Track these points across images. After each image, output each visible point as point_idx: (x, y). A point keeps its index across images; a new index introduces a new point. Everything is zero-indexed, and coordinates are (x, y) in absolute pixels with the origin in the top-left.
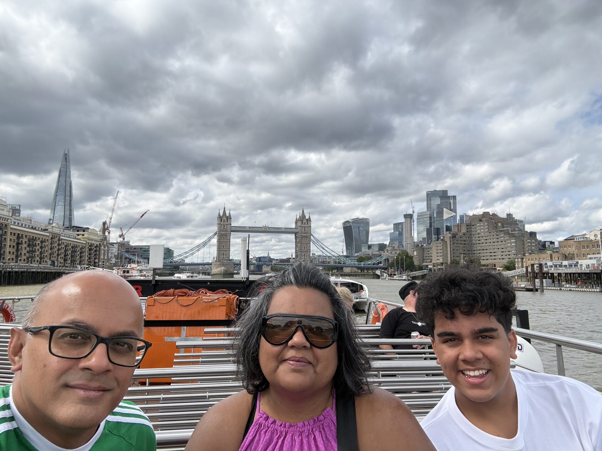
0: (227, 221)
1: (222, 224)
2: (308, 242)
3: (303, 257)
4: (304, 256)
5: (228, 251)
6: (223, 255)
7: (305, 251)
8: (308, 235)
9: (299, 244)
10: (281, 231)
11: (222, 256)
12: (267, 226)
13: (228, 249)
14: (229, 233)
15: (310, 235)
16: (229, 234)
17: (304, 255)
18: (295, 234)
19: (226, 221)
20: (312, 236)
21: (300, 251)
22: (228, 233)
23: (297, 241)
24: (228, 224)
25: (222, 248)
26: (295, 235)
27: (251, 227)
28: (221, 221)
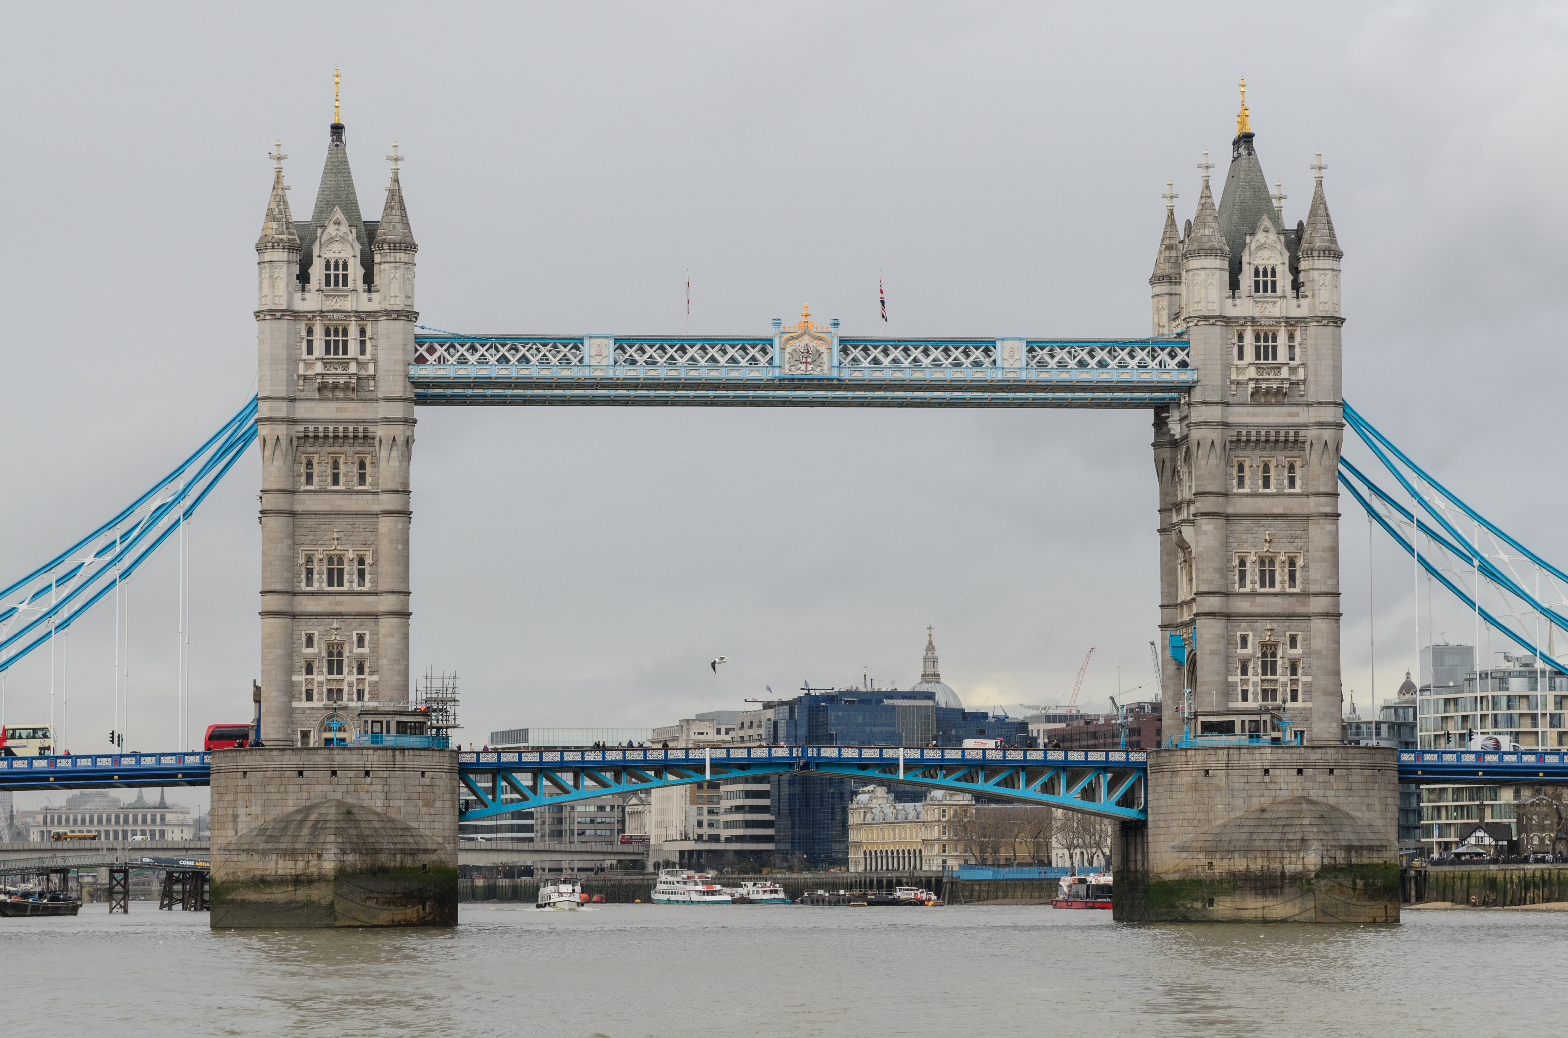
0: (368, 279)
1: (309, 317)
2: (1314, 505)
3: (1255, 678)
4: (1269, 667)
5: (387, 624)
6: (335, 665)
7: (1278, 605)
8: (1304, 415)
9: (1207, 526)
10: (986, 375)
11: (321, 677)
12: (820, 323)
13: (387, 603)
14: (397, 410)
15: (1330, 414)
16: (398, 431)
17: (1268, 651)
18: (1161, 410)
19: (356, 272)
20: (1348, 432)
21: (1213, 603)
22: (385, 410)
23: (1185, 492)
24: (373, 315)
25: (320, 582)
26: (1160, 424)
27: (641, 343)
28: (304, 278)
